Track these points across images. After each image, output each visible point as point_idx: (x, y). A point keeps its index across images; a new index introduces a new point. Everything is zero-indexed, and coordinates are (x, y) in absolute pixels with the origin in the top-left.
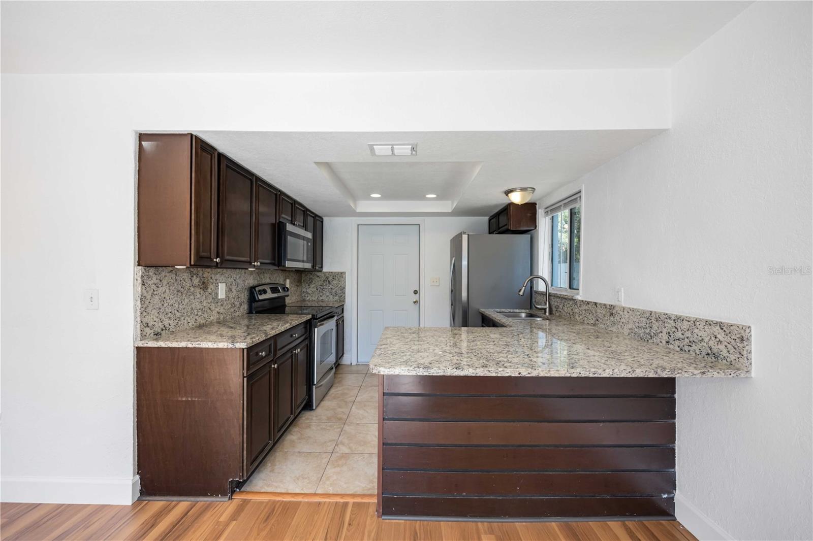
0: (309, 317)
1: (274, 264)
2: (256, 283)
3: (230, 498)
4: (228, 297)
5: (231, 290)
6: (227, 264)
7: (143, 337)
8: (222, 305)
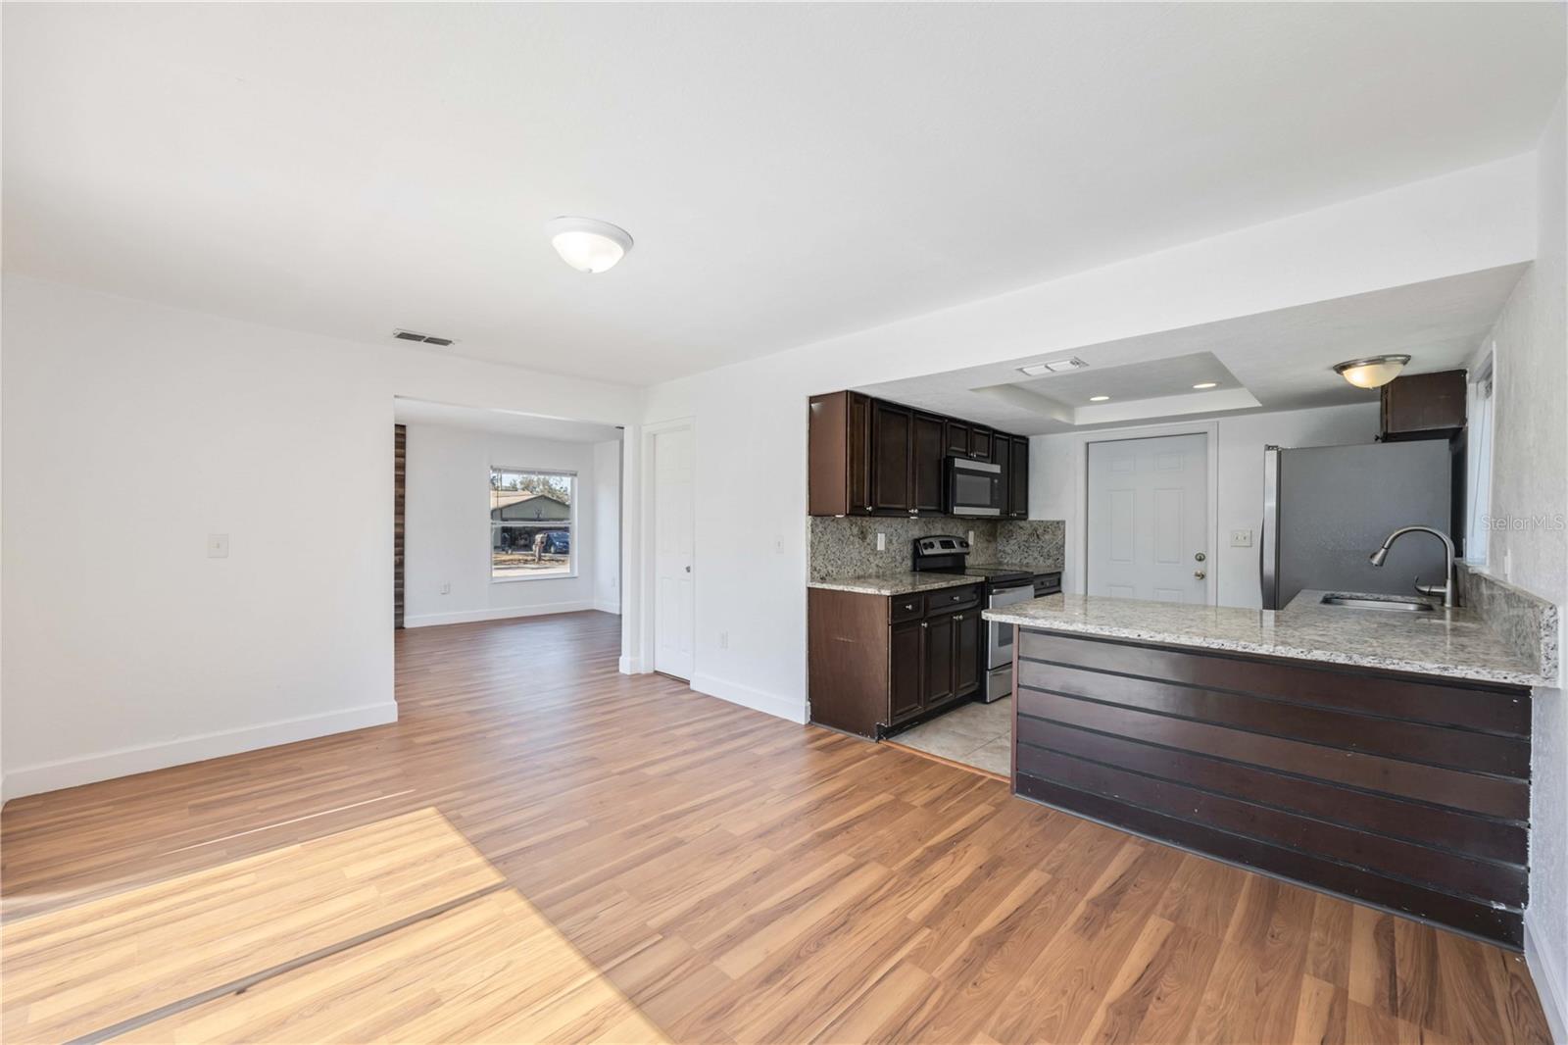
0: (983, 579)
1: (939, 511)
2: (922, 535)
3: (877, 741)
4: (887, 549)
5: (891, 541)
6: (880, 512)
7: (813, 579)
8: (881, 558)
